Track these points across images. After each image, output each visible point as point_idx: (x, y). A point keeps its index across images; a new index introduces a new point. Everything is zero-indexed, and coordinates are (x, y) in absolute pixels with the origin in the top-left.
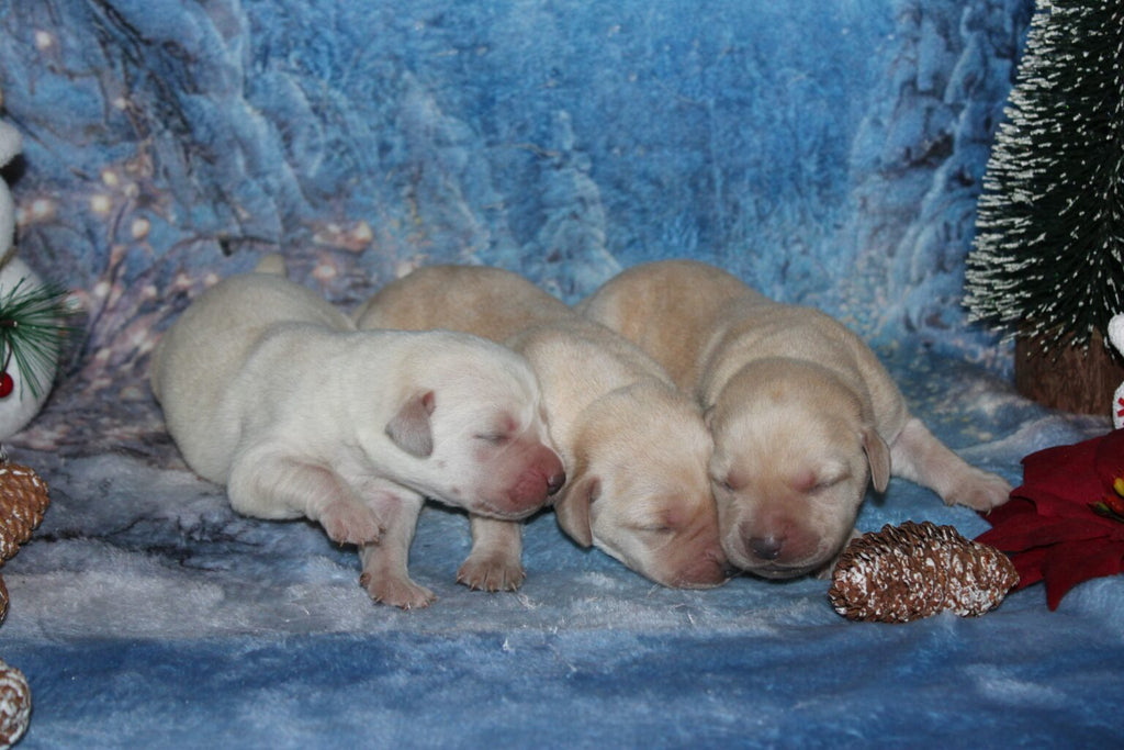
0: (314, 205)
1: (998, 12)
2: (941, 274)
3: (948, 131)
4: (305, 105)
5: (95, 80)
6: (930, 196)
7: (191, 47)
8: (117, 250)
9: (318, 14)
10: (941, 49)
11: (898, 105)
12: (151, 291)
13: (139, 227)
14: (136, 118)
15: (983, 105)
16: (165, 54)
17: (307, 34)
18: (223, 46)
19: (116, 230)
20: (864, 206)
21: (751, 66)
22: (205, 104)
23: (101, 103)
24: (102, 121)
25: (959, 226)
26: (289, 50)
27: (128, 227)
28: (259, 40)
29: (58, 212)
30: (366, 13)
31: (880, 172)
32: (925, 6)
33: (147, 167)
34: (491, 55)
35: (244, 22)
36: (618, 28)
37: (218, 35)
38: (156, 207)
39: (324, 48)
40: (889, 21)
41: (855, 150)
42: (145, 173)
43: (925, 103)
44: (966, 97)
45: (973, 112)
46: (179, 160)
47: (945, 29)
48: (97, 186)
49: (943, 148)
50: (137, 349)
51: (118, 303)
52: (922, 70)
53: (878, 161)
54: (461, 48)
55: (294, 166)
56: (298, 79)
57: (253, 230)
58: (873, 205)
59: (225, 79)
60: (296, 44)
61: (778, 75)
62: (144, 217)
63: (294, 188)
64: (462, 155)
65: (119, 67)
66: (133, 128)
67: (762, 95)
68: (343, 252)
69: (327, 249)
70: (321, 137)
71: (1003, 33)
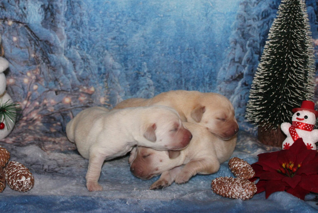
0: (80, 82)
1: (256, 43)
2: (239, 108)
3: (242, 72)
4: (80, 57)
5: (27, 49)
6: (237, 88)
7: (51, 42)
8: (29, 93)
9: (84, 35)
10: (241, 51)
11: (230, 65)
12: (37, 103)
13: (35, 87)
14: (36, 59)
15: (251, 66)
16: (45, 44)
17: (81, 40)
18: (60, 42)
19: (29, 87)
20: (220, 90)
21: (193, 53)
22: (54, 57)
23: (28, 55)
24: (28, 60)
25: (244, 96)
26: (76, 44)
27: (32, 87)
28: (69, 41)
29: (15, 82)
30: (97, 35)
31: (225, 81)
32: (237, 40)
33: (38, 72)
34: (127, 48)
35: (65, 36)
36: (160, 42)
37: (58, 39)
38: (39, 82)
39: (85, 44)
40: (228, 44)
41: (218, 76)
42: (38, 73)
43: (237, 64)
44: (247, 64)
45: (249, 67)
46: (46, 70)
47: (242, 46)
48: (25, 76)
49: (241, 76)
50: (33, 118)
51: (29, 106)
52: (236, 56)
53: (224, 79)
54: (120, 45)
55: (76, 72)
56: (78, 51)
57: (63, 88)
58: (222, 90)
59: (60, 50)
60: (78, 43)
61: (200, 56)
62: (36, 85)
63: (76, 77)
64: (119, 72)
65: (33, 46)
66: (36, 62)
67: (195, 61)
68: (87, 94)
69: (83, 93)
70: (83, 65)
71: (257, 48)
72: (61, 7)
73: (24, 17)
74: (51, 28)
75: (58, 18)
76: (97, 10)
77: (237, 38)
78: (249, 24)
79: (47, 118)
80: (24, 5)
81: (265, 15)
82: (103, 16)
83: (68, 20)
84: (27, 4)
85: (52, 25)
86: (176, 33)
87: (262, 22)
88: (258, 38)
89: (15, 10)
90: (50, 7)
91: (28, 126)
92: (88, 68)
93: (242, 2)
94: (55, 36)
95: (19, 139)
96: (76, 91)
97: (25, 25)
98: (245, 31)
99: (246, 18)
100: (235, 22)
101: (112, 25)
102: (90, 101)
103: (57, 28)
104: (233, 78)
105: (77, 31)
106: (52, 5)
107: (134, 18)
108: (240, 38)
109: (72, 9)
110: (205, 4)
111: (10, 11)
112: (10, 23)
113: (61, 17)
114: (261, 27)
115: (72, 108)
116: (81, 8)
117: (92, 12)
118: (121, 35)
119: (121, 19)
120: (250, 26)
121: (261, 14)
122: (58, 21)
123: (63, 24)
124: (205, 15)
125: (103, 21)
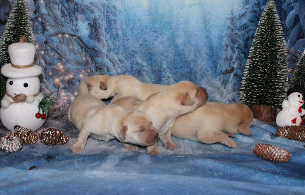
1: (241, 46)
2: (234, 92)
3: (233, 67)
4: (117, 60)
5: (80, 55)
6: (231, 78)
7: (97, 49)
9: (120, 44)
10: (232, 52)
11: (224, 62)
14: (87, 61)
15: (240, 62)
16: (92, 50)
17: (117, 47)
18: (102, 49)
21: (198, 54)
22: (98, 60)
23: (81, 59)
24: (81, 62)
25: (237, 83)
26: (114, 50)
28: (109, 48)
29: (74, 77)
30: (128, 43)
31: (222, 74)
32: (228, 44)
33: (89, 70)
34: (151, 51)
35: (106, 45)
36: (174, 47)
37: (101, 47)
39: (120, 50)
40: (222, 47)
41: (218, 70)
43: (229, 62)
44: (236, 60)
45: (238, 63)
47: (232, 48)
48: (81, 73)
49: (232, 70)
52: (228, 56)
53: (222, 72)
54: (145, 50)
55: (115, 70)
56: (116, 55)
58: (221, 80)
59: (103, 55)
60: (116, 49)
64: (146, 68)
65: (84, 52)
66: (86, 63)
67: (200, 59)
70: (120, 65)
71: (242, 49)
72: (102, 24)
73: (76, 32)
74: (96, 39)
75: (101, 32)
76: (128, 26)
77: (228, 43)
78: (236, 33)
80: (76, 24)
81: (246, 27)
82: (133, 30)
83: (108, 33)
84: (78, 22)
85: (96, 37)
86: (184, 40)
87: (244, 32)
88: (242, 42)
89: (70, 27)
90: (94, 24)
93: (229, 18)
94: (99, 45)
97: (77, 37)
98: (233, 38)
99: (233, 29)
100: (226, 32)
101: (139, 36)
103: (100, 39)
104: (227, 71)
105: (115, 41)
106: (95, 23)
107: (154, 30)
108: (230, 43)
109: (110, 25)
110: (204, 20)
111: (67, 28)
112: (67, 36)
113: (102, 31)
114: (244, 35)
116: (116, 24)
117: (124, 27)
118: (146, 43)
119: (145, 31)
120: (236, 34)
121: (243, 26)
122: (100, 34)
123: (104, 36)
124: (204, 27)
125: (132, 33)
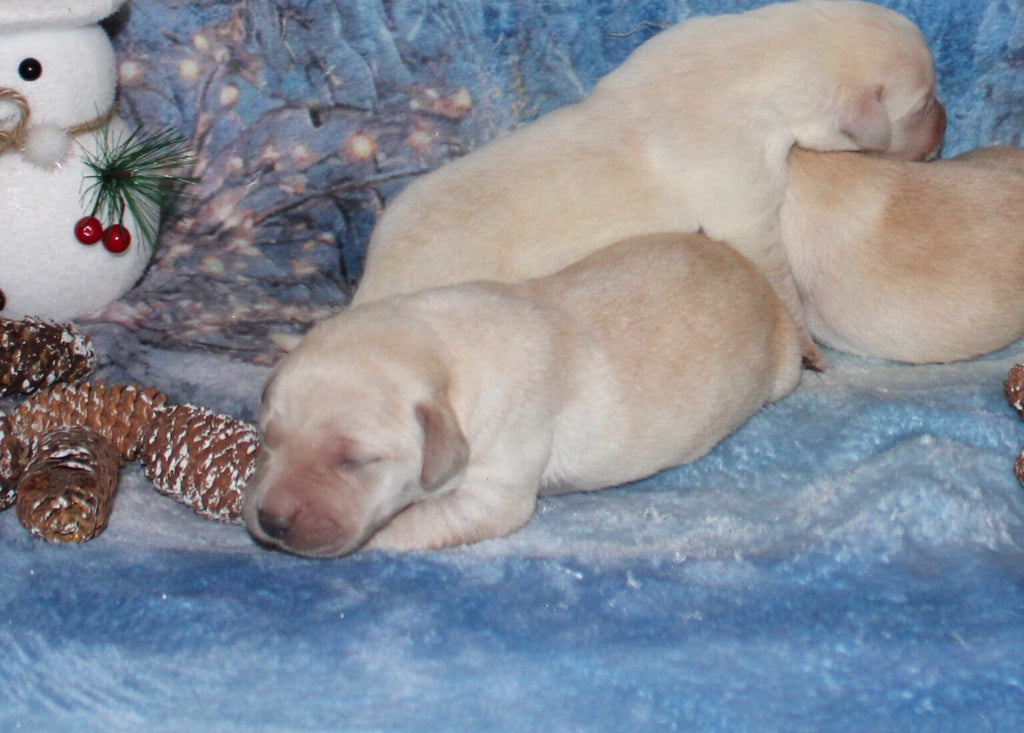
0: (412, 69)
8: (204, 118)
12: (237, 162)
13: (228, 94)
19: (204, 96)
20: (989, 93)
27: (217, 93)
29: (145, 75)
31: (1006, 59)
33: (240, 32)
38: (244, 72)
42: (237, 37)
46: (273, 25)
48: (187, 49)
50: (221, 224)
51: (204, 173)
53: (1004, 48)
55: (393, 29)
57: (343, 97)
58: (997, 94)
62: (233, 84)
63: (393, 52)
64: (572, 22)
68: (441, 118)
69: (424, 114)
79: (276, 224)
91: (200, 261)
92: (446, 12)
95: (159, 318)
96: (393, 109)
102: (456, 148)
115: (380, 177)
